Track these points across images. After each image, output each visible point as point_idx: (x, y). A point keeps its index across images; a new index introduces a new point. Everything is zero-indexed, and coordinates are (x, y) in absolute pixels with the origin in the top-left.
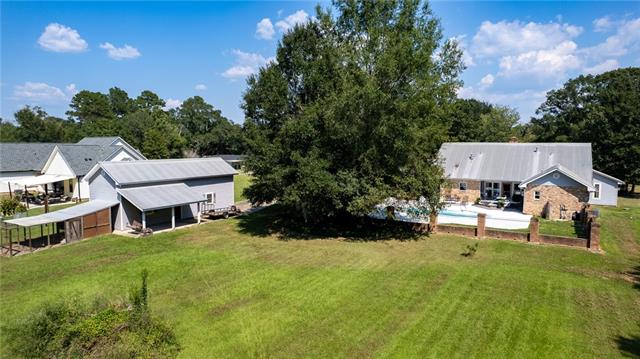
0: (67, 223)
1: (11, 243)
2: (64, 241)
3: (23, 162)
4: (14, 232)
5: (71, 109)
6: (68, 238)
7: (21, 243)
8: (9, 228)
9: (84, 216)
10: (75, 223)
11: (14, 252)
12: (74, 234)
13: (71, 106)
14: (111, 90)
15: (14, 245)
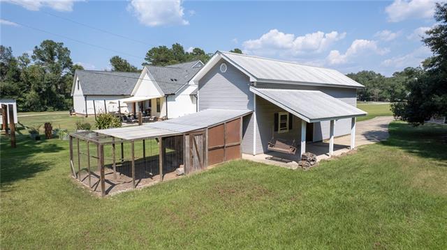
0: (187, 138)
1: (103, 167)
2: (181, 169)
3: (116, 88)
4: (108, 148)
5: (145, 61)
6: (188, 163)
7: (118, 169)
8: (101, 142)
9: (211, 128)
10: (197, 139)
11: (107, 186)
12: (196, 158)
13: (145, 59)
14: (173, 45)
15: (107, 171)
